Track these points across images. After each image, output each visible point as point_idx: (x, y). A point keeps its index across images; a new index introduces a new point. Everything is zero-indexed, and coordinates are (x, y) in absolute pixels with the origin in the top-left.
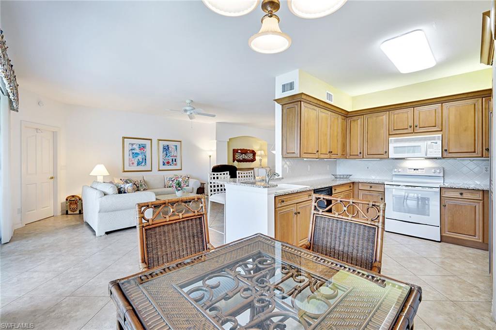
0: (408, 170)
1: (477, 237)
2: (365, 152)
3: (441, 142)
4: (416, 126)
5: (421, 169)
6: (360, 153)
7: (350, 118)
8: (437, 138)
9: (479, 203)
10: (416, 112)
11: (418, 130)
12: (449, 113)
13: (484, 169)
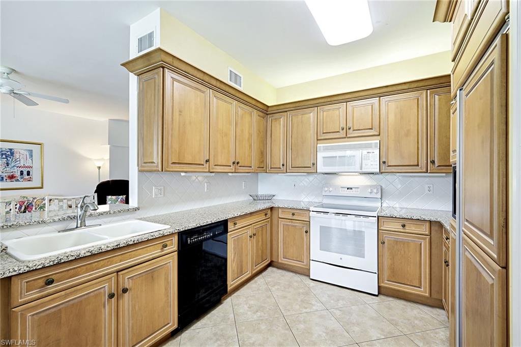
0: (341, 189)
1: (422, 290)
2: (289, 164)
3: (379, 150)
4: (350, 129)
5: (356, 188)
6: (283, 165)
7: (271, 115)
8: (373, 146)
9: (424, 239)
10: (349, 109)
11: (351, 133)
12: (388, 109)
13: (427, 189)
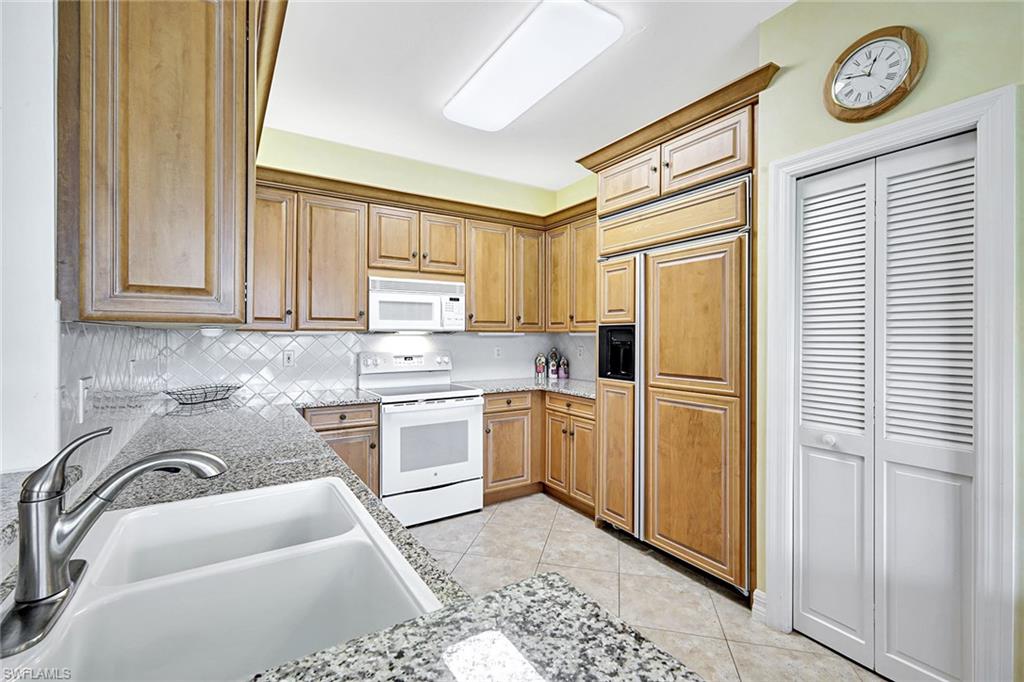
0: (393, 360)
1: (525, 478)
2: (305, 310)
3: (464, 298)
4: (425, 258)
5: (419, 356)
6: (290, 313)
8: (458, 291)
10: (424, 223)
11: (427, 266)
13: (496, 352)
